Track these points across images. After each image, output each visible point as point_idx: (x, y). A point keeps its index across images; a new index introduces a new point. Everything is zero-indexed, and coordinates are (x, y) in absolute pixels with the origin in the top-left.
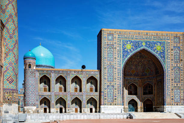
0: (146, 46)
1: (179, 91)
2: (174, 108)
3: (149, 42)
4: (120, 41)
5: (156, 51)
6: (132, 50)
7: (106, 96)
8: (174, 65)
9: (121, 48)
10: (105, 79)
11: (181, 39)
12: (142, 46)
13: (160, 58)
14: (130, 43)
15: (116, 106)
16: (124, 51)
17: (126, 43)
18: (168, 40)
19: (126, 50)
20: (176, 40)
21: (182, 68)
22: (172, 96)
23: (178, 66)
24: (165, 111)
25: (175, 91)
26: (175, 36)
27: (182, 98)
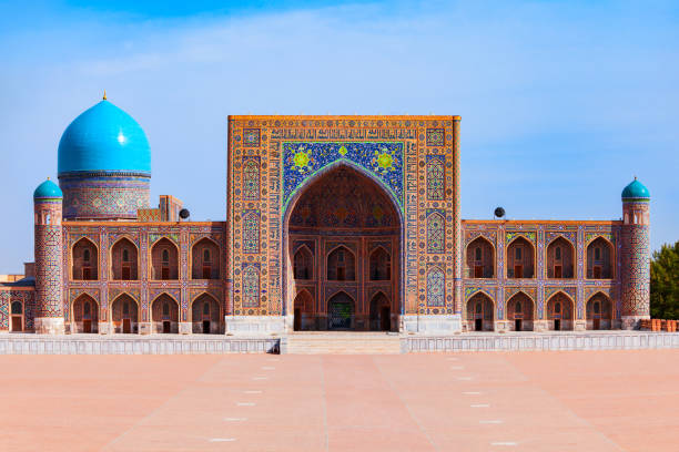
0: (348, 156)
1: (441, 275)
2: (427, 322)
3: (357, 145)
4: (278, 145)
5: (377, 169)
6: (310, 168)
7: (237, 291)
8: (428, 205)
9: (282, 164)
10: (236, 246)
11: (447, 133)
12: (339, 156)
13: (388, 187)
14: (305, 151)
15: (264, 317)
16: (287, 173)
17: (293, 151)
18: (411, 138)
19: (293, 168)
20: (435, 137)
21: (449, 212)
22: (422, 290)
23: (440, 207)
24: (401, 330)
25: (430, 275)
26: (431, 126)
27: (448, 294)
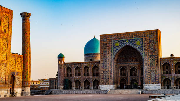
0: (129, 43)
1: (154, 73)
2: (151, 86)
3: (131, 40)
4: (111, 41)
5: (136, 45)
6: (119, 46)
7: (102, 79)
8: (150, 54)
9: (112, 46)
10: (102, 67)
11: (155, 34)
12: (126, 43)
13: (139, 50)
14: (118, 42)
15: (109, 85)
16: (114, 48)
17: (115, 43)
18: (145, 36)
19: (115, 47)
20: (152, 36)
21: (156, 56)
22: (149, 77)
23: (153, 54)
24: (144, 88)
25: (151, 73)
26: (150, 33)
27: (156, 78)
